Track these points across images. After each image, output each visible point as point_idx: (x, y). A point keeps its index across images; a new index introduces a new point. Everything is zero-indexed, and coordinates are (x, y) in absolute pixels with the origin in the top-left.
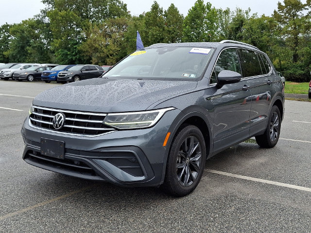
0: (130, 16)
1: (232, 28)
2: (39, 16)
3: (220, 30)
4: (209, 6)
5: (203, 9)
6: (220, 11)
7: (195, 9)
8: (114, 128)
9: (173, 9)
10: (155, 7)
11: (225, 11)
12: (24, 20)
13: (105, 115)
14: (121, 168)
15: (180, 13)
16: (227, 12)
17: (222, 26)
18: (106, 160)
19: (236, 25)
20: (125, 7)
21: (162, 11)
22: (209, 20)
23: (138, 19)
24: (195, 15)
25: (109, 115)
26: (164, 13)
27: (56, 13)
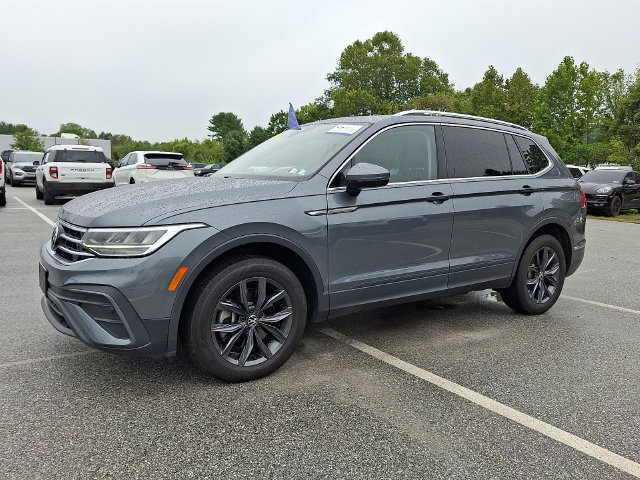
0: (452, 91)
1: (626, 104)
2: (321, 99)
3: (604, 107)
4: (584, 69)
5: (574, 74)
6: (606, 76)
7: (557, 74)
8: (93, 253)
9: (520, 78)
10: (491, 75)
11: (614, 76)
12: (304, 105)
13: (84, 230)
14: (98, 322)
15: (533, 82)
16: (618, 77)
17: (609, 100)
18: (80, 304)
19: (634, 98)
20: (444, 78)
21: (501, 80)
22: (583, 91)
23: (462, 95)
24: (557, 84)
25: (91, 230)
26: (504, 84)
27: (343, 94)
